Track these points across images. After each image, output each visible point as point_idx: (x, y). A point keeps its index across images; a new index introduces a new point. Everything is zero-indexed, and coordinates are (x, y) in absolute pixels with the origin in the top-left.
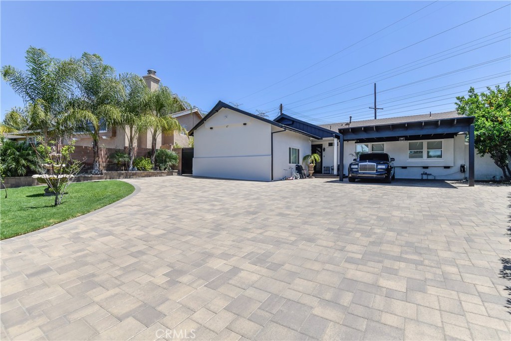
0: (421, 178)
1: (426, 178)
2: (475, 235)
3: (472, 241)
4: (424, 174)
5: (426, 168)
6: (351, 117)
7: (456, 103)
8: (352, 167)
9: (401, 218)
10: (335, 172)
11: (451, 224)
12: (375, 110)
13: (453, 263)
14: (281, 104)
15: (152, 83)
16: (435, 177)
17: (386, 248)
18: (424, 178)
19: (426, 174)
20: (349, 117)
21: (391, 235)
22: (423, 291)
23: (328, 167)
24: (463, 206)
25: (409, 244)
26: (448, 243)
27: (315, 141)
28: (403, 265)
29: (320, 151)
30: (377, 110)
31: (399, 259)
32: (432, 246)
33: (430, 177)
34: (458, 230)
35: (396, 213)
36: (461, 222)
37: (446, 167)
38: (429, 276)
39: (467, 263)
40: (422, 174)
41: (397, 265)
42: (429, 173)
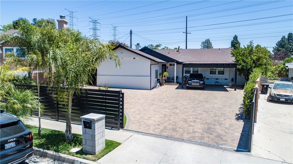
2: (234, 110)
3: (234, 112)
5: (217, 79)
7: (231, 51)
9: (217, 107)
10: (175, 81)
11: (229, 108)
12: (186, 34)
13: (230, 116)
14: (131, 30)
15: (64, 24)
17: (218, 114)
18: (216, 84)
19: (217, 82)
21: (217, 112)
22: (226, 120)
23: (170, 78)
24: (232, 102)
25: (222, 113)
26: (229, 112)
28: (222, 117)
29: (165, 68)
30: (187, 34)
31: (221, 116)
32: (226, 113)
33: (219, 84)
34: (231, 109)
35: (215, 105)
36: (231, 107)
37: (226, 79)
38: (227, 118)
39: (232, 116)
40: (215, 82)
41: (221, 117)
42: (219, 82)
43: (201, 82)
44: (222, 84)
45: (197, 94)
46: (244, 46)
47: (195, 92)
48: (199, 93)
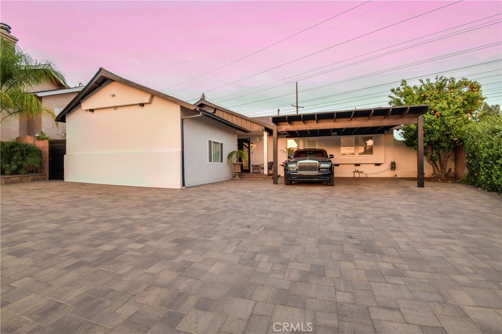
0: (353, 176)
1: (358, 176)
4: (356, 172)
5: (358, 165)
6: (279, 110)
8: (290, 166)
10: (266, 172)
14: (204, 94)
16: (366, 174)
18: (356, 176)
19: (358, 172)
20: (277, 110)
23: (257, 166)
27: (243, 135)
29: (248, 146)
33: (362, 175)
37: (377, 164)
40: (354, 172)
42: (362, 172)
43: (323, 165)
44: (368, 176)
45: (313, 199)
46: (421, 81)
47: (306, 193)
48: (319, 194)
